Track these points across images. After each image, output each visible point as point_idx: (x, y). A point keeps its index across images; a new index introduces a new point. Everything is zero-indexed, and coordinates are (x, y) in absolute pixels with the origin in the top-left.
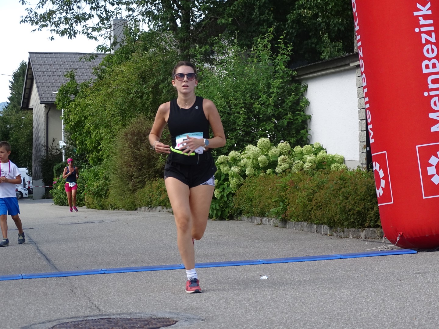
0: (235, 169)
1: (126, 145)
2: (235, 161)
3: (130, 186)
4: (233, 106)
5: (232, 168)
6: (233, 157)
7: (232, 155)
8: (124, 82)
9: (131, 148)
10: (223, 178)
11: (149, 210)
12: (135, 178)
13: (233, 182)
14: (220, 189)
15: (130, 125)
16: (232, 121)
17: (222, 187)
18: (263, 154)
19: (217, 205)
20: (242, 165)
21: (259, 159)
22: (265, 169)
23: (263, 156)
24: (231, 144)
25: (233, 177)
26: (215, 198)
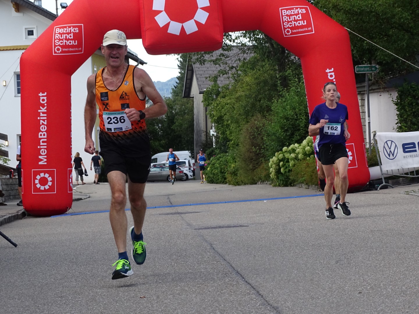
0: (293, 155)
2: (294, 150)
4: (298, 115)
5: (291, 155)
6: (292, 148)
7: (292, 147)
10: (286, 161)
13: (291, 163)
14: (284, 168)
16: (297, 124)
17: (285, 166)
18: (308, 146)
19: (283, 178)
20: (297, 153)
21: (306, 149)
22: (309, 155)
23: (309, 147)
25: (291, 160)
26: (282, 173)
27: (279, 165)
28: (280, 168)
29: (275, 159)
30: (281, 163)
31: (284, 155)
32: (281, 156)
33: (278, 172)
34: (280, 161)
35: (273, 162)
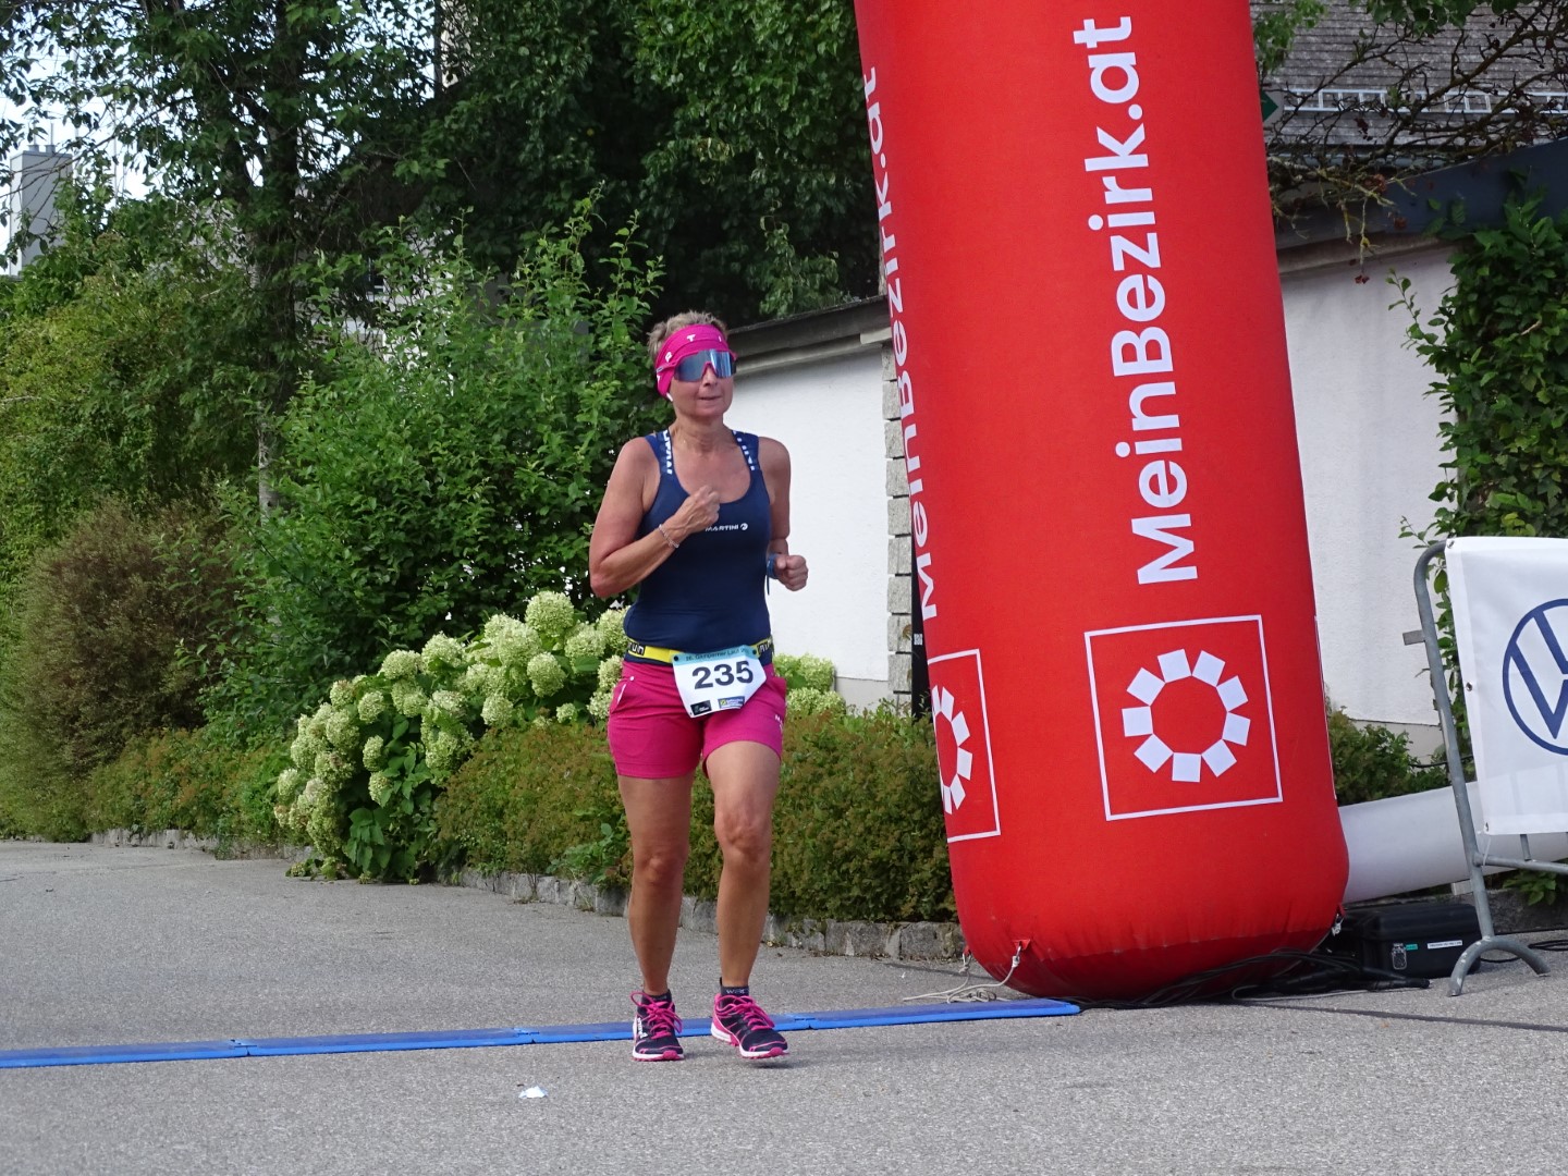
0: (445, 701)
1: (56, 608)
2: (447, 673)
3: (67, 755)
4: (442, 476)
5: (436, 696)
6: (437, 659)
7: (435, 651)
8: (52, 379)
9: (74, 619)
10: (398, 731)
11: (134, 841)
12: (84, 726)
13: (437, 746)
14: (391, 772)
15: (72, 533)
16: (438, 526)
17: (396, 763)
18: (545, 648)
19: (377, 829)
20: (472, 688)
21: (532, 665)
22: (552, 702)
23: (547, 658)
24: (433, 611)
25: (435, 728)
26: (372, 805)
27: (357, 755)
28: (362, 776)
29: (330, 718)
30: (372, 746)
31: (388, 698)
32: (370, 703)
33: (350, 794)
34: (366, 731)
35: (320, 732)
